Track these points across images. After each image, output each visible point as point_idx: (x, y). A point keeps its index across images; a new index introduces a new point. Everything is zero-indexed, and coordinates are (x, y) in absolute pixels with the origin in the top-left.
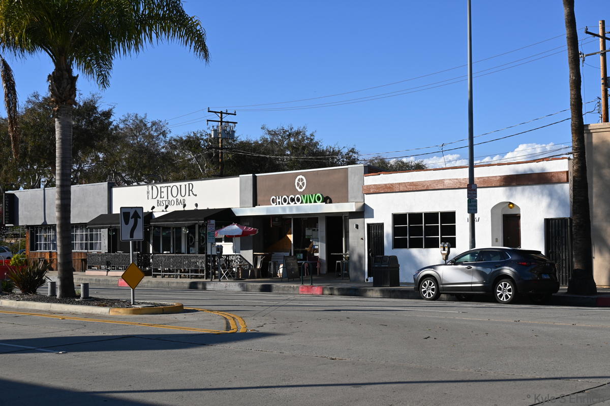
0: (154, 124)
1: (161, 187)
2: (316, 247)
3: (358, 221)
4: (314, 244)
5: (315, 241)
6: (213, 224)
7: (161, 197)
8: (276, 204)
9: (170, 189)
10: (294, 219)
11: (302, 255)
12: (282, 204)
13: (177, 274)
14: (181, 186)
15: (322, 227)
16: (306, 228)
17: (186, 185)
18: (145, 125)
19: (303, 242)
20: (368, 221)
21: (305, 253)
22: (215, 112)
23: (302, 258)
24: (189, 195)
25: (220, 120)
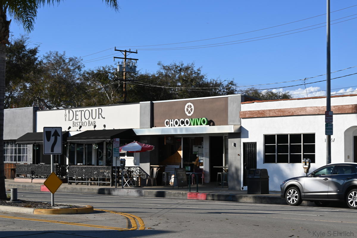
0: (71, 60)
1: (76, 111)
2: (201, 161)
3: (236, 140)
4: (200, 159)
5: (201, 156)
6: (118, 142)
7: (76, 120)
8: (169, 126)
9: (83, 113)
10: (184, 138)
11: (189, 167)
12: (174, 126)
13: (88, 182)
14: (92, 110)
15: (206, 145)
16: (194, 146)
17: (96, 110)
18: (64, 61)
19: (190, 157)
20: (244, 140)
21: (192, 166)
22: (121, 51)
23: (189, 170)
24: (99, 118)
25: (124, 57)
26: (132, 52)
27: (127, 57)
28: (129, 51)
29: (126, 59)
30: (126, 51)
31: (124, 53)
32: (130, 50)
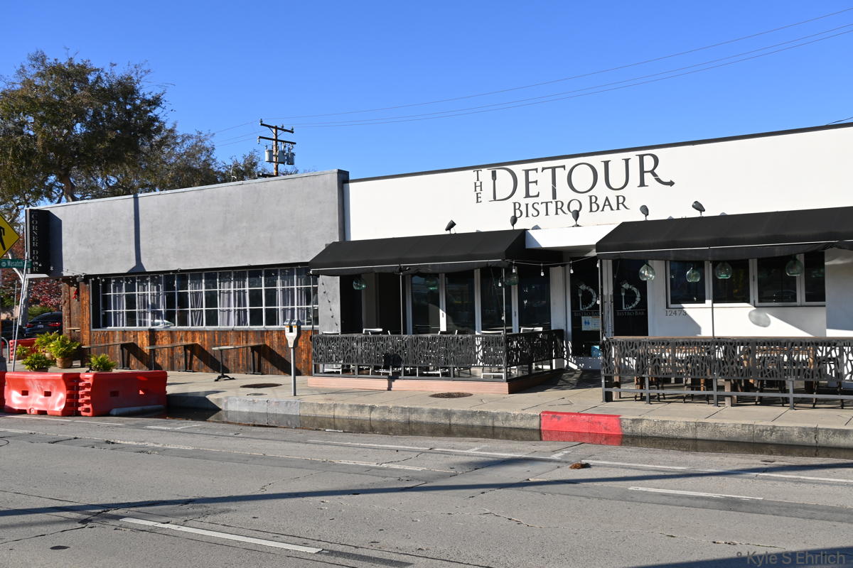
1: (527, 172)
7: (528, 195)
9: (562, 175)
14: (606, 163)
17: (627, 161)
22: (269, 126)
24: (642, 184)
25: (274, 138)
26: (285, 130)
27: (278, 138)
28: (280, 127)
29: (276, 140)
30: (276, 128)
31: (274, 130)
32: (283, 127)
